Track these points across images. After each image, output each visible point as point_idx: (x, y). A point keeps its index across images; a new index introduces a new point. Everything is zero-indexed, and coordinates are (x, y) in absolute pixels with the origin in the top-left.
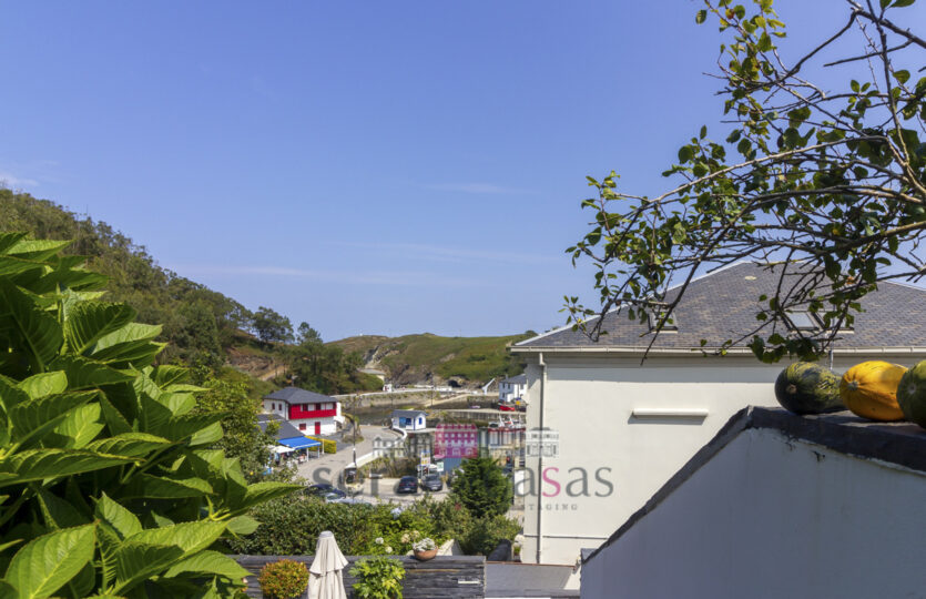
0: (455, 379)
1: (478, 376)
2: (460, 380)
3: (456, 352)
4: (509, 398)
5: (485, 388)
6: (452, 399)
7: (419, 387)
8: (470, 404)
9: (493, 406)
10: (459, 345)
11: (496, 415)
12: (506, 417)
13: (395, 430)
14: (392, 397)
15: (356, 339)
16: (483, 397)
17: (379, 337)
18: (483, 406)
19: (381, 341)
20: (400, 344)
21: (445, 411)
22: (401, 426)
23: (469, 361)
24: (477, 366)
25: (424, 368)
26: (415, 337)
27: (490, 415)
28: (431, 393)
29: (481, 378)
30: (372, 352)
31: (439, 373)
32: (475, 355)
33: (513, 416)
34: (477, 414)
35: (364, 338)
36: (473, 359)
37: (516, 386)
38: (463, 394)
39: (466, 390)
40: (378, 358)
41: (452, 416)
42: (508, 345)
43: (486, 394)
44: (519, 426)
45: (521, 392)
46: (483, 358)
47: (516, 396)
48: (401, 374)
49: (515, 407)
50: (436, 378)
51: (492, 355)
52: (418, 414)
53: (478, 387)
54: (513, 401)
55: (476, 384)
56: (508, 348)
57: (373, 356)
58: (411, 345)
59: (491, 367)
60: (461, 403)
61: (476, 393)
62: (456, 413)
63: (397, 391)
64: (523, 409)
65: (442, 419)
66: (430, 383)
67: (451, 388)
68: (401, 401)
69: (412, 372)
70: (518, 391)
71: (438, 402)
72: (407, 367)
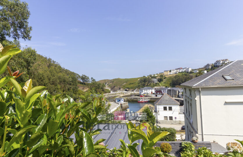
0: (126, 89)
1: (132, 88)
2: (127, 89)
4: (142, 93)
5: (135, 91)
6: (127, 94)
7: (119, 92)
8: (131, 95)
9: (138, 96)
10: (127, 81)
11: (139, 98)
12: (142, 98)
13: (116, 103)
14: (113, 94)
15: (102, 80)
16: (134, 93)
17: (107, 80)
18: (136, 95)
19: (108, 81)
20: (112, 81)
21: (126, 97)
22: (118, 102)
23: (129, 84)
24: (132, 85)
25: (119, 87)
26: (116, 79)
27: (138, 98)
28: (121, 93)
29: (133, 89)
30: (106, 83)
31: (123, 88)
33: (144, 98)
34: (134, 98)
35: (104, 80)
36: (130, 84)
37: (144, 90)
38: (129, 93)
39: (130, 92)
40: (107, 85)
41: (128, 99)
42: (139, 80)
43: (135, 92)
44: (146, 101)
45: (145, 92)
46: (133, 84)
47: (144, 93)
48: (113, 89)
49: (144, 96)
50: (122, 89)
51: (135, 82)
52: (122, 99)
53: (133, 91)
54: (143, 94)
55: (132, 90)
56: (139, 81)
57: (106, 84)
58: (115, 81)
59: (135, 86)
60: (129, 95)
61: (132, 92)
62: (129, 98)
63: (114, 93)
64: (146, 96)
65: (126, 100)
66: (121, 90)
67: (126, 92)
68: (115, 95)
69: (116, 88)
70: (144, 92)
71: (124, 95)
72: (114, 87)
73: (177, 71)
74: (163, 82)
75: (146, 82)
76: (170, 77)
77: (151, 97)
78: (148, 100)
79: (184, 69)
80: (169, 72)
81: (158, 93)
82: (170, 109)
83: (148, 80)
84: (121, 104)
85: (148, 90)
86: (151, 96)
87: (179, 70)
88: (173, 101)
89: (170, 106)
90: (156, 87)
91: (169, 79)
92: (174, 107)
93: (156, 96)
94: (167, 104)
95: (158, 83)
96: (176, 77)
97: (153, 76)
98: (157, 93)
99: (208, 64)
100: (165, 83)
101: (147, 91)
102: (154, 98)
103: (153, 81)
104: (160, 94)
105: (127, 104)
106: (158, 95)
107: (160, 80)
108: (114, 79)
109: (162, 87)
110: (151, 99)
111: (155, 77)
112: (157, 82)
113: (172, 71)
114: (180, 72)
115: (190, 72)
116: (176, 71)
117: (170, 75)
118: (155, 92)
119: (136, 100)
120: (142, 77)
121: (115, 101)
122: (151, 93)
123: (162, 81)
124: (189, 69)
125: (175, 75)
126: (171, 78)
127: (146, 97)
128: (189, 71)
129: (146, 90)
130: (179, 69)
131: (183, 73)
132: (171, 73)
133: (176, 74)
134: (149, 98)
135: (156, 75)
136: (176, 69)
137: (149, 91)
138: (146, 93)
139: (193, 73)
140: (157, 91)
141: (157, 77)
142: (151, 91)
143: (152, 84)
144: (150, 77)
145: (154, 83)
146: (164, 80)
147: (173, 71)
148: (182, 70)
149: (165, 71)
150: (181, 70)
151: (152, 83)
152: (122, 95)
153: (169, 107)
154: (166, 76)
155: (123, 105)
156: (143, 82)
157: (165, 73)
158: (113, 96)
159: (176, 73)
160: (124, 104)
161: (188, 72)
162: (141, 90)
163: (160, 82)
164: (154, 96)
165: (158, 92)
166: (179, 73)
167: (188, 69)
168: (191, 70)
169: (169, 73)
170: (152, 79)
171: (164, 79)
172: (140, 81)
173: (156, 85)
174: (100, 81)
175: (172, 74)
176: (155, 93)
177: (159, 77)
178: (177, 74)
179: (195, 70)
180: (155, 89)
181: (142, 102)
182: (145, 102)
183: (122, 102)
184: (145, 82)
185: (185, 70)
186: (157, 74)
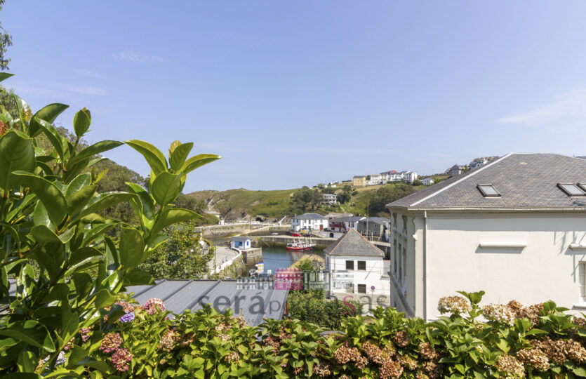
0: (259, 216)
1: (274, 215)
2: (263, 218)
3: (260, 200)
4: (298, 228)
5: (280, 222)
6: (260, 229)
7: (240, 222)
8: (271, 232)
9: (288, 233)
10: (261, 196)
11: (290, 239)
12: (296, 240)
13: (233, 249)
14: (224, 228)
15: (199, 192)
16: (279, 228)
17: (213, 191)
18: (281, 233)
19: (215, 193)
20: (225, 196)
21: (259, 237)
22: (236, 247)
23: (268, 205)
24: (273, 208)
25: (241, 210)
26: (235, 191)
27: (287, 239)
28: (247, 225)
29: (277, 217)
30: (209, 200)
31: (250, 213)
32: (271, 201)
33: (301, 240)
34: (278, 239)
35: (204, 192)
36: (270, 204)
37: (302, 221)
38: (267, 226)
39: (268, 224)
40: (213, 204)
41: (263, 240)
42: (292, 195)
43: (281, 226)
44: (306, 246)
45: (305, 225)
46: (276, 204)
47: (302, 227)
48: (227, 214)
49: (302, 234)
50: (248, 216)
51: (282, 201)
52: (246, 239)
53: (275, 222)
54: (299, 231)
55: (274, 219)
56: (291, 198)
57: (210, 203)
58: (233, 196)
59: (282, 209)
60: (267, 232)
61: (275, 225)
62: (266, 238)
63: (227, 224)
64: (307, 236)
65: (257, 242)
66: (245, 219)
67: (259, 223)
68: (229, 231)
69: (233, 212)
70: (303, 224)
71: (252, 231)
72: (230, 210)
73: (384, 177)
74: (350, 203)
75: (309, 201)
76: (367, 191)
77: (318, 237)
78: (311, 245)
79: (400, 174)
80: (364, 179)
81: (337, 229)
82: (362, 266)
83: (313, 196)
84: (244, 253)
85: (312, 221)
86: (320, 235)
87: (388, 176)
88: (369, 248)
89: (362, 259)
90: (332, 215)
91: (365, 197)
92: (370, 263)
93: (332, 235)
94: (355, 255)
95: (338, 206)
96: (381, 192)
97: (326, 187)
98: (333, 229)
99: (455, 166)
100: (354, 205)
101: (310, 223)
102: (325, 241)
103: (326, 200)
104: (340, 231)
105: (259, 252)
106: (335, 234)
107: (343, 199)
108: (229, 191)
109: (345, 214)
110: (319, 242)
111: (330, 191)
112: (335, 202)
113: (371, 178)
114: (391, 180)
115: (415, 181)
116: (381, 177)
117: (366, 186)
118: (330, 225)
119: (281, 243)
120: (299, 190)
121: (229, 245)
122: (318, 227)
123: (348, 201)
124: (413, 175)
125: (378, 188)
126: (369, 194)
127: (306, 238)
128: (413, 180)
129: (307, 221)
130: (389, 173)
131: (397, 184)
132: (370, 183)
133: (381, 186)
134: (313, 240)
135: (335, 186)
136: (382, 174)
137: (315, 224)
138: (307, 227)
139: (421, 186)
140: (333, 223)
141: (336, 189)
142: (319, 222)
143: (323, 206)
144: (320, 191)
145: (328, 204)
146: (353, 199)
147: (374, 178)
148: (395, 175)
149: (355, 177)
150: (394, 178)
151: (323, 204)
152: (248, 231)
153: (359, 262)
154: (358, 190)
155: (248, 255)
156: (301, 201)
157: (356, 183)
158: (225, 231)
159: (382, 183)
160: (252, 252)
161: (408, 183)
162: (296, 221)
163: (342, 202)
164: (325, 236)
165: (336, 226)
166: (389, 182)
167: (410, 174)
168: (416, 178)
169: (365, 183)
170: (325, 195)
171: (352, 197)
172: (294, 199)
173: (333, 208)
174: (193, 193)
175: (373, 184)
176: (330, 228)
177: (340, 191)
178: (383, 187)
179: (426, 177)
180: (330, 218)
181: (296, 250)
182: (304, 249)
183: (247, 247)
184: (306, 201)
185: (402, 176)
186: (336, 183)
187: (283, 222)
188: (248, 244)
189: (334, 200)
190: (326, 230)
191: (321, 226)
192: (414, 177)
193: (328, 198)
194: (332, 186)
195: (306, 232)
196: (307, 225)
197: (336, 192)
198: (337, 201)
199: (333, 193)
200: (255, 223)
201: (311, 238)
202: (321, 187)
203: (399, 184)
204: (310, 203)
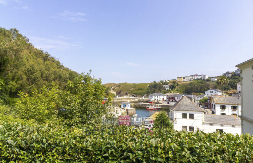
1: (140, 94)
2: (135, 95)
4: (152, 100)
5: (143, 97)
6: (134, 100)
7: (125, 97)
8: (139, 101)
9: (147, 102)
10: (135, 86)
12: (152, 105)
13: (122, 108)
14: (118, 99)
15: (108, 84)
16: (143, 100)
17: (113, 84)
18: (144, 102)
19: (114, 85)
20: (118, 86)
21: (134, 103)
22: (124, 107)
23: (137, 90)
24: (140, 91)
25: (125, 92)
26: (123, 84)
27: (147, 104)
28: (128, 98)
29: (141, 95)
30: (111, 87)
31: (129, 93)
32: (139, 88)
33: (154, 105)
34: (143, 104)
35: (109, 84)
36: (139, 89)
37: (154, 96)
38: (137, 99)
39: (138, 98)
40: (113, 89)
41: (136, 105)
42: (148, 85)
44: (156, 108)
45: (155, 98)
46: (141, 89)
47: (154, 99)
48: (119, 93)
49: (154, 102)
50: (129, 95)
51: (144, 88)
52: (128, 103)
53: (141, 97)
54: (153, 101)
55: (140, 96)
56: (148, 86)
57: (112, 89)
58: (122, 86)
59: (144, 92)
60: (137, 101)
61: (141, 99)
62: (137, 104)
63: (120, 98)
64: (157, 103)
65: (133, 106)
66: (127, 96)
67: (133, 97)
68: (120, 101)
69: (122, 93)
71: (131, 101)
72: (121, 92)
73: (192, 78)
74: (175, 89)
76: (184, 84)
77: (162, 104)
78: (158, 107)
79: (200, 76)
80: (182, 78)
81: (171, 100)
83: (158, 86)
84: (127, 110)
85: (159, 96)
87: (194, 77)
91: (183, 87)
93: (168, 103)
95: (170, 91)
96: (190, 84)
97: (164, 82)
98: (169, 100)
99: (228, 72)
100: (178, 90)
101: (158, 97)
102: (165, 106)
103: (165, 88)
104: (173, 101)
105: (134, 110)
106: (170, 103)
107: (172, 87)
108: (120, 84)
109: (175, 93)
110: (163, 106)
111: (166, 83)
112: (169, 88)
113: (186, 78)
114: (195, 79)
115: (207, 79)
116: (190, 77)
117: (183, 82)
118: (168, 98)
119: (144, 106)
120: (152, 83)
121: (120, 107)
122: (162, 99)
123: (175, 88)
124: (206, 76)
125: (189, 82)
126: (185, 85)
127: (156, 104)
128: (206, 78)
129: (157, 96)
130: (194, 76)
131: (198, 81)
132: (185, 80)
133: (190, 81)
134: (159, 105)
135: (168, 82)
136: (191, 76)
137: (160, 98)
138: (157, 99)
139: (210, 82)
140: (169, 97)
141: (169, 83)
142: (162, 97)
143: (163, 90)
144: (161, 84)
145: (165, 89)
146: (177, 88)
147: (187, 78)
148: (197, 77)
149: (178, 77)
150: (197, 78)
151: (163, 89)
152: (129, 101)
153: (190, 114)
154: (179, 83)
155: (129, 111)
156: (153, 88)
157: (179, 80)
159: (191, 80)
160: (131, 109)
161: (204, 80)
162: (151, 96)
163: (172, 89)
164: (165, 104)
165: (171, 99)
166: (194, 80)
167: (205, 76)
168: (208, 78)
169: (182, 80)
170: (164, 85)
171: (176, 87)
172: (149, 87)
173: (168, 91)
174: (105, 84)
175: (186, 81)
176: (167, 100)
177: (171, 84)
178: (192, 82)
179: (213, 77)
180: (167, 95)
181: (151, 110)
182: (155, 109)
183: (129, 107)
185: (201, 77)
186: (168, 80)
187: (145, 97)
188: (129, 106)
189: (168, 88)
190: (165, 101)
191: (163, 99)
192: (206, 77)
193: (166, 87)
194: (167, 82)
195: (156, 101)
196: (156, 98)
197: (169, 84)
198: (170, 88)
199: (167, 85)
200: (132, 97)
201: (158, 104)
202: (162, 82)
203: (199, 81)
204: (157, 89)
